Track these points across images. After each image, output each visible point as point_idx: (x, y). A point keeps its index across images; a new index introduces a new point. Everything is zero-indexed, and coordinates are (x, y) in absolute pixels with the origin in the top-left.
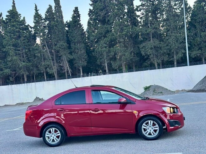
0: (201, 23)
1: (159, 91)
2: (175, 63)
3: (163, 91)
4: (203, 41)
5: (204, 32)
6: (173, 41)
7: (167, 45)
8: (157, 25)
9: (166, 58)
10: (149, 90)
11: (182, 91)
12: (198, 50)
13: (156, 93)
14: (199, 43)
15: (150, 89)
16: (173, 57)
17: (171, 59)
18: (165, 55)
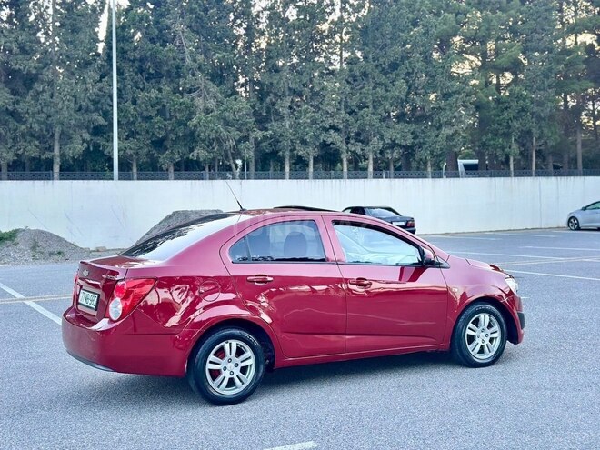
0: (137, 64)
1: (51, 250)
2: (56, 168)
3: (65, 250)
4: (141, 114)
5: (142, 90)
6: (67, 102)
7: (40, 112)
8: (11, 42)
9: (32, 150)
10: (16, 244)
11: (98, 251)
12: (126, 139)
13: (42, 253)
14: (131, 119)
15: (16, 240)
16: (51, 149)
17: (48, 155)
18: (28, 138)
